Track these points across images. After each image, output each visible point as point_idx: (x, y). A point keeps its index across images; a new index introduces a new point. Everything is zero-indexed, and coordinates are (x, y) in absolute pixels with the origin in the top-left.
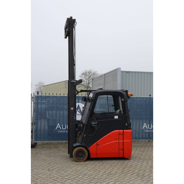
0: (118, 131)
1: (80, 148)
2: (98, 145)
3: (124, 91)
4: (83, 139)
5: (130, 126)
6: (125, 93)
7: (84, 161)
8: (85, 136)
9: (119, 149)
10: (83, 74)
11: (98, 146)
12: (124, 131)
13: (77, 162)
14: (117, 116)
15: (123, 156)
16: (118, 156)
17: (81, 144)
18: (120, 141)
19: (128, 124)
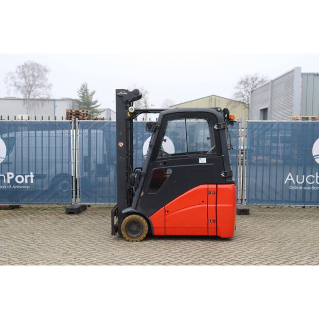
0: (205, 186)
1: (134, 216)
2: (168, 211)
3: (219, 109)
4: (138, 200)
5: (231, 177)
6: (220, 115)
7: (141, 241)
8: (142, 194)
9: (208, 220)
10: (241, 83)
11: (166, 213)
12: (219, 186)
13: (128, 241)
14: (205, 159)
15: (215, 234)
16: (206, 234)
17: (136, 209)
18: (209, 205)
19: (225, 174)
